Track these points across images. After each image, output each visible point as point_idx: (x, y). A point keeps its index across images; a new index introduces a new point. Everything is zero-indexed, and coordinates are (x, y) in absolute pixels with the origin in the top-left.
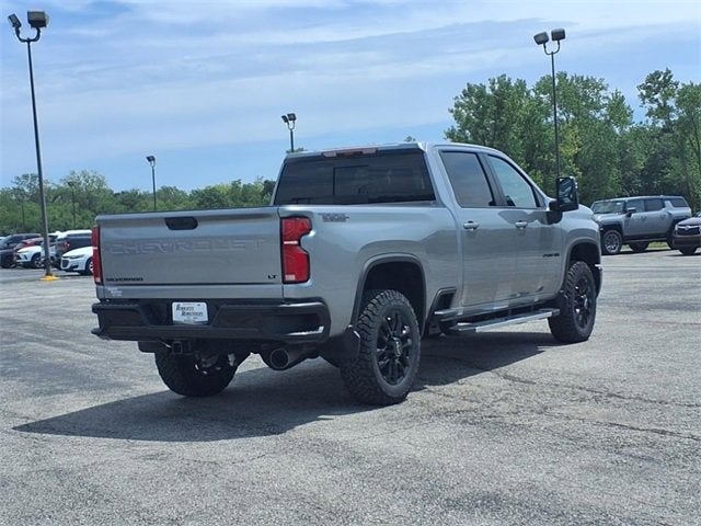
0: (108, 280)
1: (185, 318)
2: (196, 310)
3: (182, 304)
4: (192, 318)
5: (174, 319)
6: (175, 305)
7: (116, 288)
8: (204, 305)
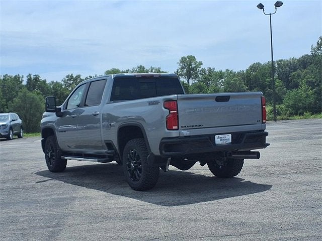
0: (182, 127)
1: (222, 142)
2: (227, 138)
3: (220, 136)
4: (225, 141)
5: (216, 143)
6: (216, 136)
7: (186, 131)
8: (230, 135)
